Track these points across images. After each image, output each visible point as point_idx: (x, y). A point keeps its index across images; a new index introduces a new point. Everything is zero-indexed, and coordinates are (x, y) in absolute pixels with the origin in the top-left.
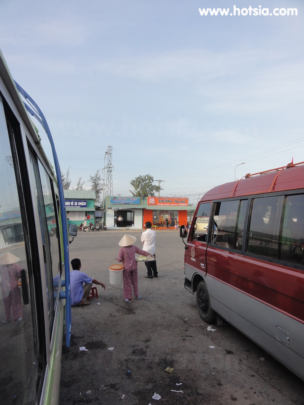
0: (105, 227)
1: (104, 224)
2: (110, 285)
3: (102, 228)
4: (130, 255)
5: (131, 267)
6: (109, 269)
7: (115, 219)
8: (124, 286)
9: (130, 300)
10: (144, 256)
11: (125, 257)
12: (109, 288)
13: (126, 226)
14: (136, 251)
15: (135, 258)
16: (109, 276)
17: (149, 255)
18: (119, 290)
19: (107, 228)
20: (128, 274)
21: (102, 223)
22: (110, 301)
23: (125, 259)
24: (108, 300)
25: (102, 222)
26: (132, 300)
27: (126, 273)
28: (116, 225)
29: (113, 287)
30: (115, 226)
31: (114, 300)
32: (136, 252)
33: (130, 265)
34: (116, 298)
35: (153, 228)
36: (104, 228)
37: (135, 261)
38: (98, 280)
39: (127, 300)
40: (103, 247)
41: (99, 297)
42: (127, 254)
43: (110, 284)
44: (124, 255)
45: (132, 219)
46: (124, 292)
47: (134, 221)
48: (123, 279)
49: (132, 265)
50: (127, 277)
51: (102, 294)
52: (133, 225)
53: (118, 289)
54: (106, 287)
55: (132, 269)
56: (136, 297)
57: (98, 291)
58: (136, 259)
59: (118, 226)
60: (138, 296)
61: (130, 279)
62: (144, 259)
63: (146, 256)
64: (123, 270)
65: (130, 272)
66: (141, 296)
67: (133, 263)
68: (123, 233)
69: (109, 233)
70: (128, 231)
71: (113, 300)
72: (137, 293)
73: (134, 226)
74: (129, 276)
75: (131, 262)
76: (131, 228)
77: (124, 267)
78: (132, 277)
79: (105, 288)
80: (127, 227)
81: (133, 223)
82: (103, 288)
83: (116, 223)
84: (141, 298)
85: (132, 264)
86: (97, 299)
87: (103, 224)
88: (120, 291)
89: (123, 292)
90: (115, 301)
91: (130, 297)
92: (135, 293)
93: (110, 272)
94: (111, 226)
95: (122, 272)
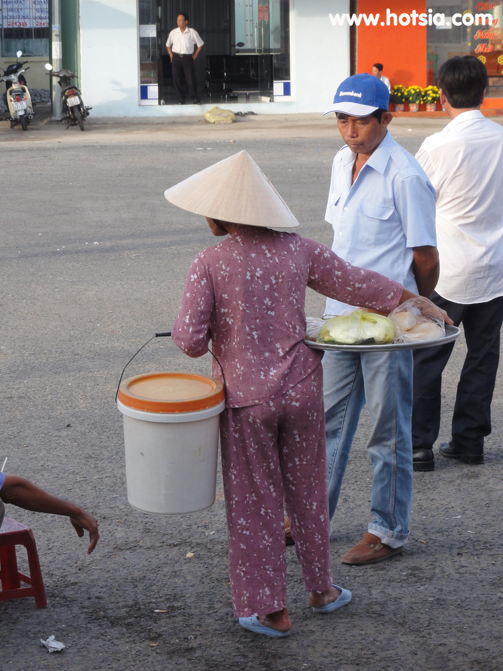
0: (73, 101)
1: (69, 83)
2: (129, 516)
3: (51, 112)
4: (267, 301)
5: (279, 393)
6: (122, 407)
7: (144, 43)
8: (231, 522)
9: (274, 618)
10: (372, 309)
11: (230, 321)
12: (120, 534)
13: (229, 91)
14: (312, 273)
15: (304, 324)
16: (119, 456)
17: (408, 304)
18: (190, 555)
19: (87, 113)
20: (258, 441)
21: (51, 74)
22: (128, 625)
23: (229, 330)
24: (114, 622)
25: (48, 67)
26: (288, 621)
27: (240, 431)
28: (153, 90)
29: (147, 531)
30: (144, 94)
31: (163, 622)
32: (311, 284)
33: (273, 372)
34: (173, 608)
35: (430, 108)
36: (65, 108)
37: (302, 349)
38: (46, 484)
39: (248, 620)
40: (63, 253)
41: (54, 596)
42: (248, 296)
43: (132, 511)
44: (223, 304)
45: (275, 45)
46: (234, 566)
47: (285, 57)
48: (220, 475)
49: (284, 376)
50: (248, 462)
51: (72, 579)
52: (278, 86)
53: (182, 544)
54: (103, 529)
55: (284, 408)
56: (317, 601)
57: (43, 560)
58: (311, 331)
59: (166, 97)
60: (326, 592)
61: (269, 475)
62: (368, 335)
63: (385, 312)
64: (219, 408)
65: (266, 423)
66: (347, 592)
67: (290, 359)
68: (205, 145)
69: (104, 147)
70: (245, 134)
71: (156, 618)
72: (324, 569)
73: (287, 91)
74: (263, 455)
75: (273, 351)
76: (262, 107)
77: (225, 393)
78: (282, 462)
79: (94, 535)
80: (234, 99)
81: (283, 72)
82: (81, 534)
83: (153, 74)
84: (347, 610)
85: (284, 366)
86: (43, 614)
87: (55, 80)
88: (198, 557)
89: (221, 566)
90: (164, 626)
91: (272, 597)
92: (308, 570)
93: (128, 427)
94: (119, 96)
95: (212, 429)
